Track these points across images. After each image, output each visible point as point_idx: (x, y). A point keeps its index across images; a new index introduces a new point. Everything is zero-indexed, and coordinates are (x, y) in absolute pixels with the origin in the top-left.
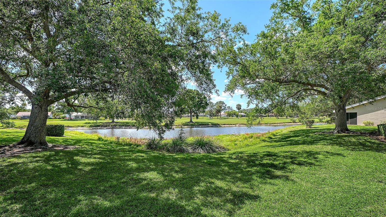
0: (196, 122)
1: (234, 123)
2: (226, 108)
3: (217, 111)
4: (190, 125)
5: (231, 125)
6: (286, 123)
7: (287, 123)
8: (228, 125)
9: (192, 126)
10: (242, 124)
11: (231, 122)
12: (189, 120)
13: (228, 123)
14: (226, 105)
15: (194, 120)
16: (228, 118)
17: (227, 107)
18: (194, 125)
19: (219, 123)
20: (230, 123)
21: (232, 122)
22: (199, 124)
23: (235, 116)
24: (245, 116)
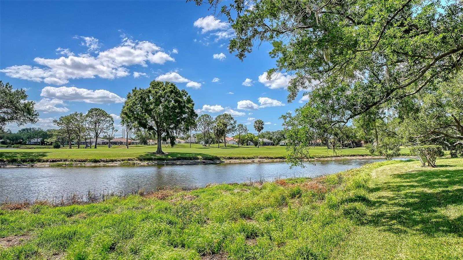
0: (170, 154)
1: (249, 156)
2: (234, 127)
3: (217, 132)
4: (155, 160)
5: (243, 161)
6: (346, 155)
7: (348, 156)
8: (237, 161)
9: (160, 162)
10: (265, 158)
11: (243, 154)
12: (155, 150)
13: (238, 156)
14: (235, 122)
15: (167, 149)
16: (239, 147)
17: (236, 125)
18: (163, 160)
19: (218, 156)
20: (241, 156)
21: (246, 155)
22: (175, 158)
23: (251, 143)
24: (269, 143)
